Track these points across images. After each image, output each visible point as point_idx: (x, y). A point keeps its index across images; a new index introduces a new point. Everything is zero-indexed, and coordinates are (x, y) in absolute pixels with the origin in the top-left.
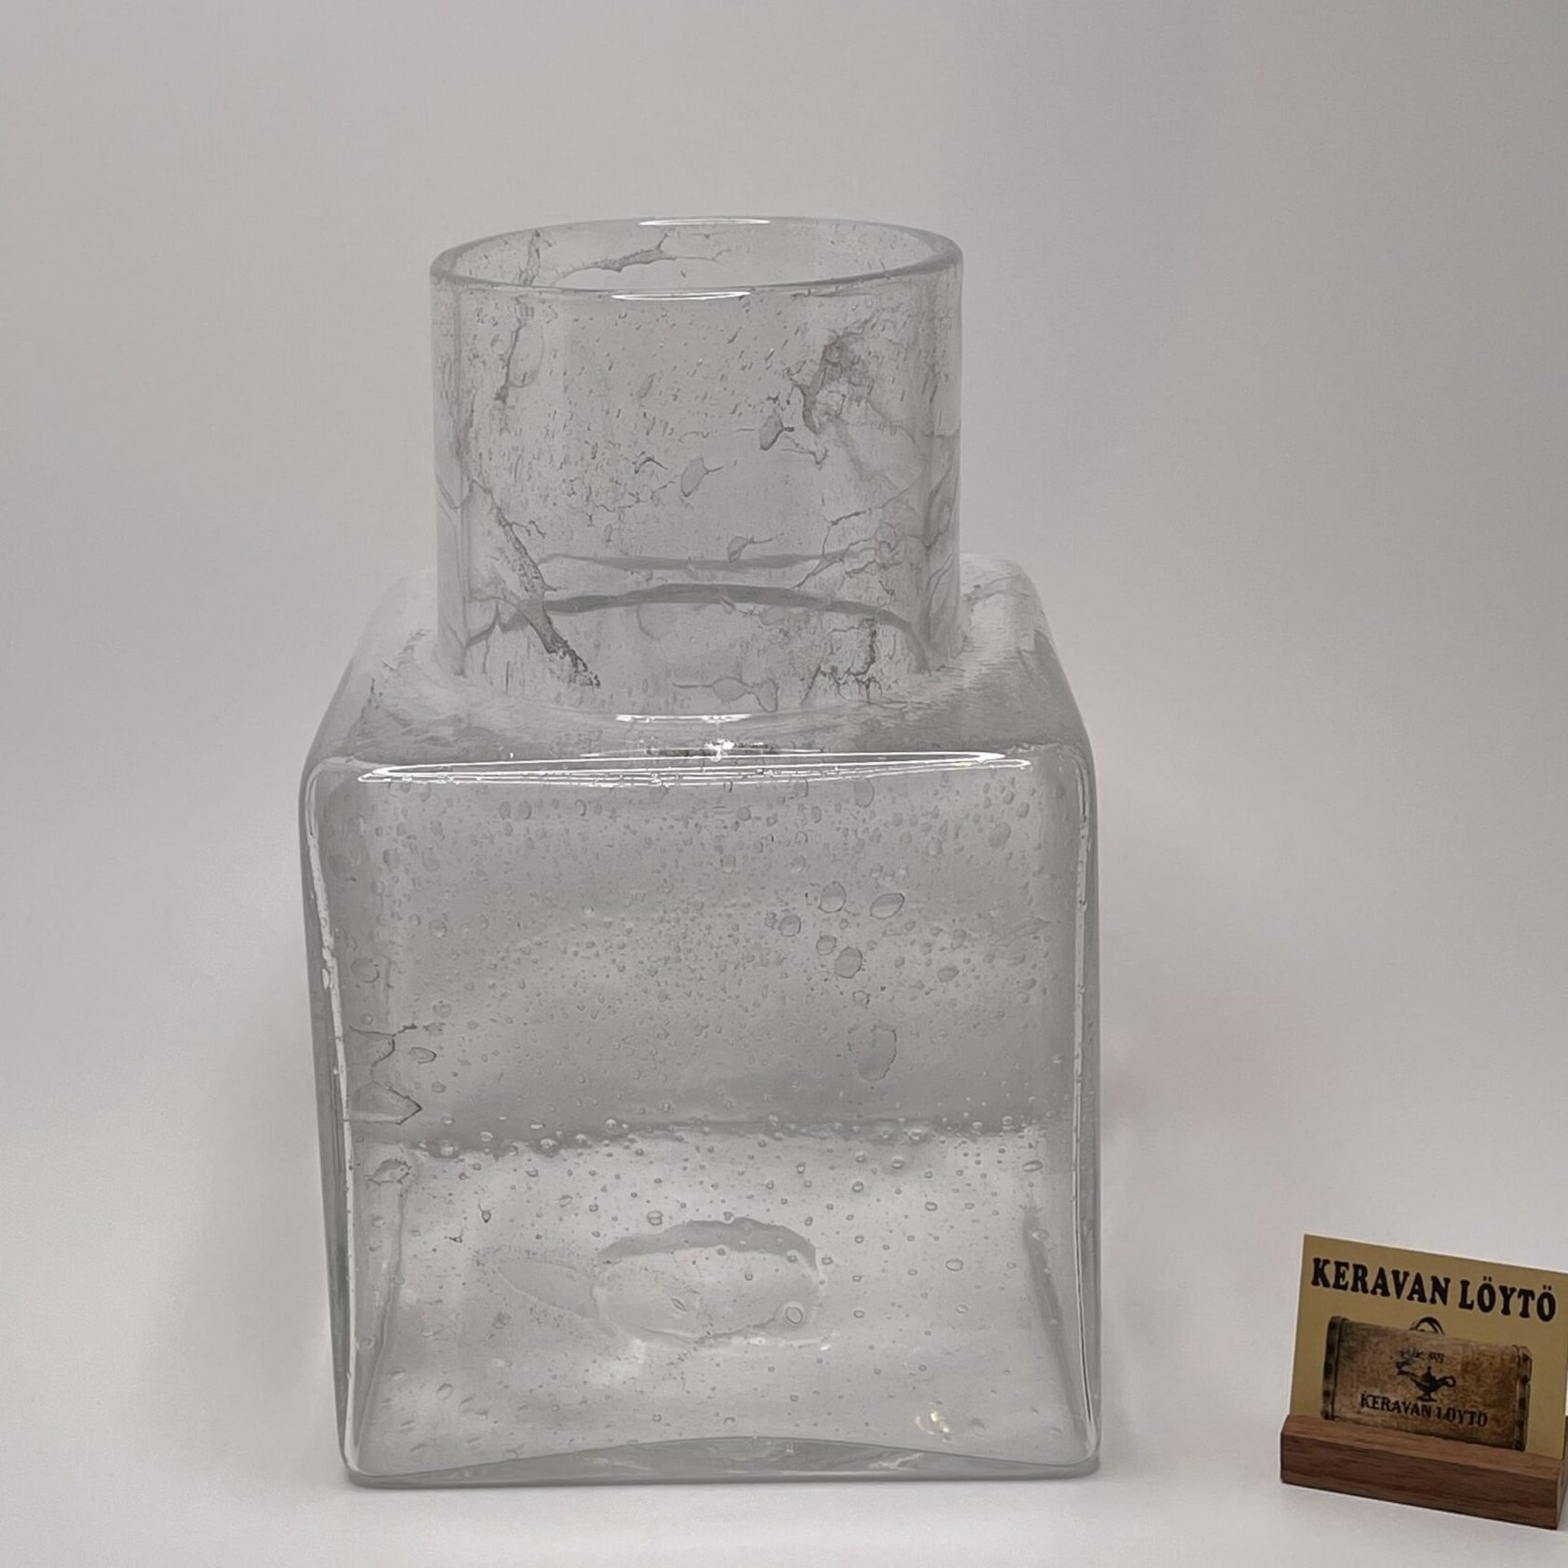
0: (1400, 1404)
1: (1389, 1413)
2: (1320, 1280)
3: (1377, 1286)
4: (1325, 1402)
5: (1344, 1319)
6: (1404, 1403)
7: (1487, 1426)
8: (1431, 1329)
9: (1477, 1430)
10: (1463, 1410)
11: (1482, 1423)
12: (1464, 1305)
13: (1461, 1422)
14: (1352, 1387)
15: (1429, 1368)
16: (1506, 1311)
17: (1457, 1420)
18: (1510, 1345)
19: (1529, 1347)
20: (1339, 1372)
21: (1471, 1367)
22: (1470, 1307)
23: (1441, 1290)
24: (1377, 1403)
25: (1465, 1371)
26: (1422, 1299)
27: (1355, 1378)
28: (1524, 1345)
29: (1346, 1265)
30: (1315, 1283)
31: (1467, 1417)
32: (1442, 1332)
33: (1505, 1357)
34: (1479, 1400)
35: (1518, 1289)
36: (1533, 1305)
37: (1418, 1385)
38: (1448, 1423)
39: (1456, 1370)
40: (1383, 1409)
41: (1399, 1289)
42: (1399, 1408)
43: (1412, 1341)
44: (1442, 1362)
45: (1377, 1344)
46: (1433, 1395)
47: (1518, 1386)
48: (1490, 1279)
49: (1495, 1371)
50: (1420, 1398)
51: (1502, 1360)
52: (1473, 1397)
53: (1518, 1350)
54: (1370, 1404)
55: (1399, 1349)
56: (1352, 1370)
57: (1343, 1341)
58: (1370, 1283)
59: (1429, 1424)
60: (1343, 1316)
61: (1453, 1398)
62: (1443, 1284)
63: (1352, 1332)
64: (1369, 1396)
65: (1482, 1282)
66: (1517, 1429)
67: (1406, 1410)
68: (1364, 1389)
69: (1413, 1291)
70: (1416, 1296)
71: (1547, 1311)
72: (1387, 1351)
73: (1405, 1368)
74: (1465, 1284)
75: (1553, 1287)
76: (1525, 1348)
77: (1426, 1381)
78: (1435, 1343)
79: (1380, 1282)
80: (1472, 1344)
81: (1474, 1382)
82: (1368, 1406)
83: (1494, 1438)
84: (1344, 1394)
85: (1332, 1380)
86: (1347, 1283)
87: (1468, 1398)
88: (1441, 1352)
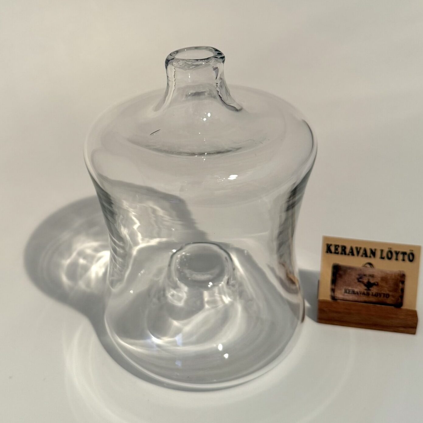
0: (358, 292)
1: (354, 295)
2: (329, 251)
3: (349, 252)
4: (331, 292)
6: (360, 291)
7: (389, 298)
8: (370, 266)
9: (386, 300)
10: (380, 292)
11: (387, 297)
13: (380, 297)
14: (341, 287)
15: (369, 279)
19: (404, 270)
20: (337, 282)
21: (384, 279)
22: (384, 258)
23: (373, 253)
24: (350, 292)
25: (382, 280)
26: (366, 256)
27: (342, 283)
29: (338, 246)
30: (327, 252)
31: (382, 296)
32: (373, 267)
35: (401, 252)
36: (406, 257)
37: (365, 285)
38: (376, 297)
39: (378, 280)
40: (352, 293)
41: (358, 253)
43: (362, 270)
44: (373, 277)
45: (349, 273)
46: (370, 289)
47: (401, 285)
48: (391, 249)
49: (393, 279)
50: (366, 290)
51: (395, 275)
52: (385, 288)
53: (401, 272)
54: (348, 292)
55: (358, 273)
56: (341, 281)
57: (338, 272)
58: (347, 252)
59: (368, 298)
60: (338, 263)
61: (378, 289)
62: (374, 251)
63: (341, 268)
64: (347, 289)
65: (388, 250)
66: (400, 298)
67: (360, 293)
68: (345, 287)
69: (363, 254)
70: (364, 255)
71: (411, 258)
72: (354, 274)
74: (382, 251)
75: (413, 250)
77: (368, 284)
78: (370, 271)
79: (351, 251)
80: (384, 271)
81: (385, 284)
83: (392, 302)
84: (338, 289)
85: (334, 285)
86: (339, 252)
87: (383, 289)
88: (373, 274)
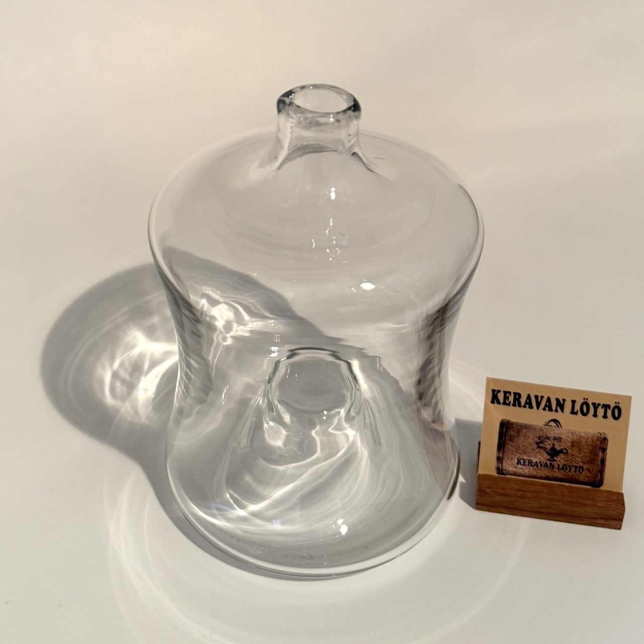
0: (538, 462)
1: (531, 468)
2: (495, 401)
3: (526, 403)
4: (498, 463)
5: (508, 421)
6: (540, 463)
7: (584, 473)
8: (555, 425)
9: (578, 475)
10: (571, 465)
11: (581, 471)
12: (573, 412)
13: (570, 471)
14: (512, 454)
15: (554, 444)
16: (595, 415)
17: (568, 469)
18: (596, 433)
19: (606, 432)
20: (506, 447)
21: (576, 444)
22: (576, 414)
23: (561, 405)
24: (526, 462)
25: (573, 446)
26: (551, 410)
27: (514, 449)
28: (604, 432)
29: (510, 393)
30: (493, 402)
31: (573, 469)
32: (561, 426)
33: (594, 438)
34: (579, 460)
35: (602, 404)
36: (609, 412)
37: (548, 453)
38: (563, 472)
39: (567, 446)
40: (529, 465)
41: (538, 404)
42: (537, 464)
43: (544, 431)
44: (560, 441)
45: (525, 434)
46: (555, 458)
48: (587, 399)
49: (589, 445)
50: (549, 460)
51: (592, 439)
52: (577, 459)
53: (601, 435)
54: (522, 463)
55: (538, 435)
56: (512, 446)
57: (508, 432)
58: (523, 403)
59: (553, 473)
60: (508, 419)
61: (567, 459)
62: (562, 402)
63: (513, 427)
64: (521, 459)
65: (583, 401)
66: (599, 474)
67: (541, 465)
68: (518, 455)
69: (546, 406)
70: (547, 408)
71: (617, 415)
72: (531, 435)
73: (541, 445)
74: (574, 402)
75: (620, 402)
76: (605, 433)
77: (552, 451)
78: (556, 432)
79: (528, 401)
80: (576, 432)
81: (577, 452)
82: (521, 464)
83: (587, 479)
84: (508, 459)
85: (502, 451)
86: (510, 402)
87: (574, 459)
88: (560, 436)
